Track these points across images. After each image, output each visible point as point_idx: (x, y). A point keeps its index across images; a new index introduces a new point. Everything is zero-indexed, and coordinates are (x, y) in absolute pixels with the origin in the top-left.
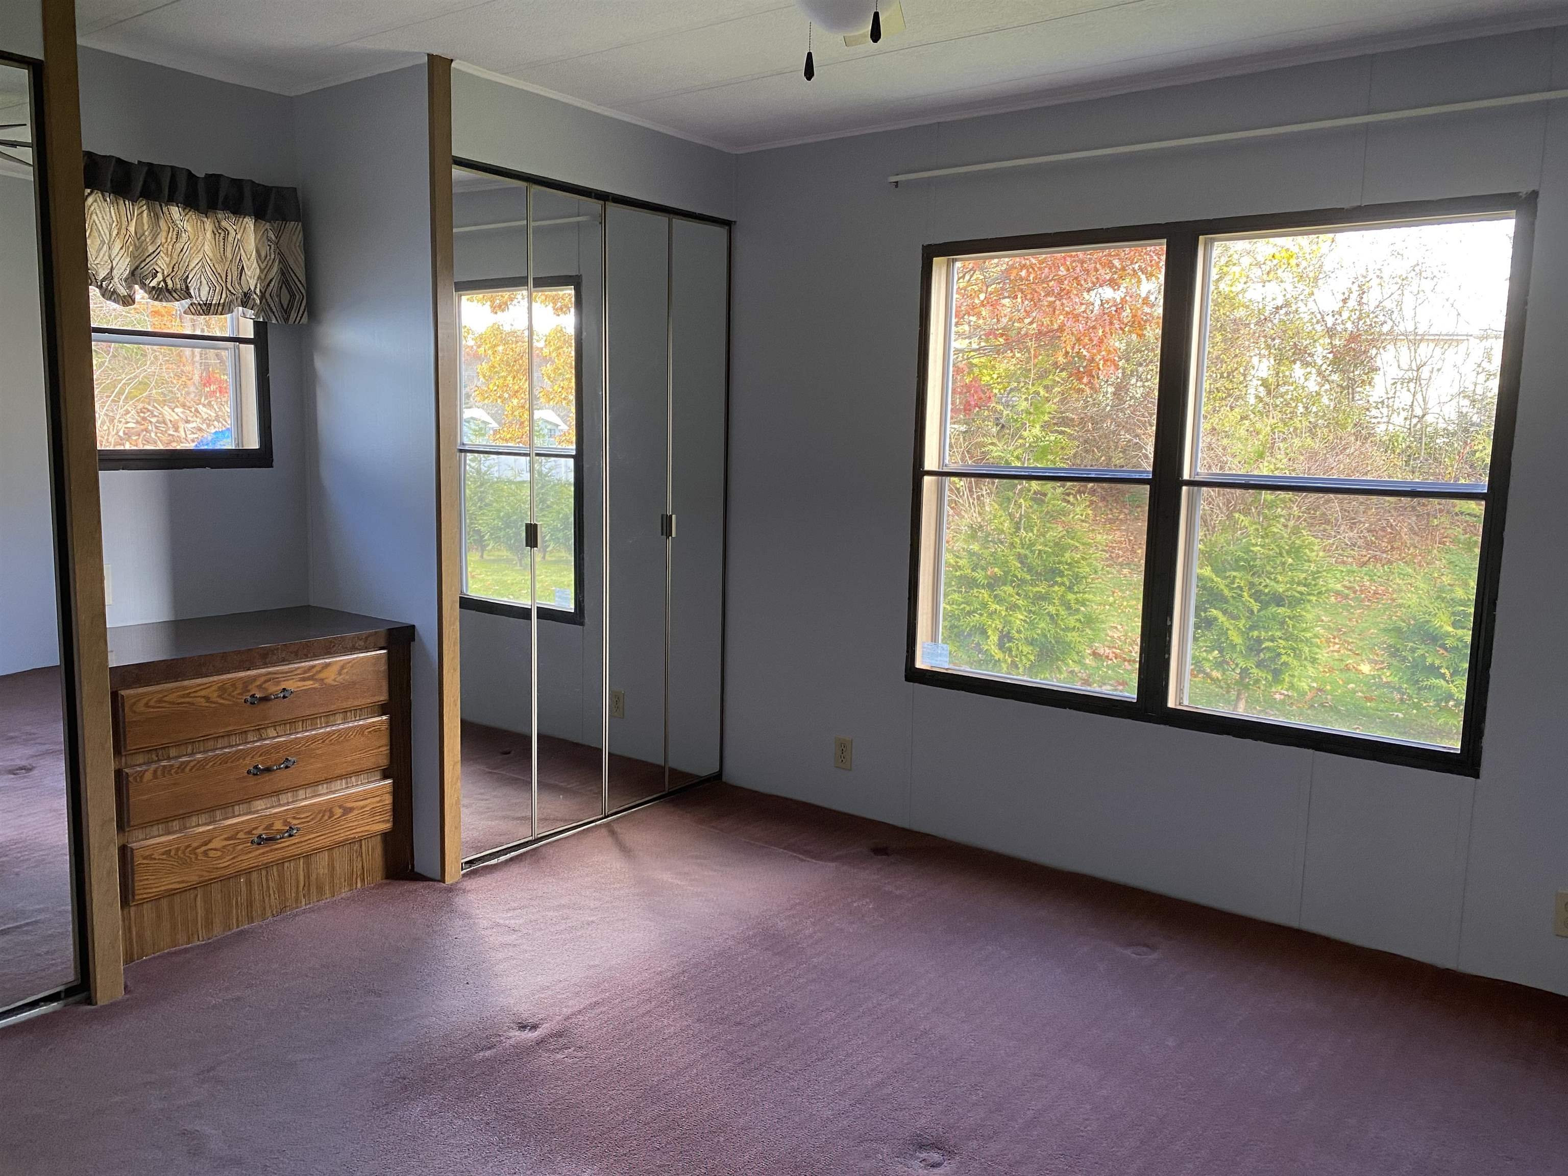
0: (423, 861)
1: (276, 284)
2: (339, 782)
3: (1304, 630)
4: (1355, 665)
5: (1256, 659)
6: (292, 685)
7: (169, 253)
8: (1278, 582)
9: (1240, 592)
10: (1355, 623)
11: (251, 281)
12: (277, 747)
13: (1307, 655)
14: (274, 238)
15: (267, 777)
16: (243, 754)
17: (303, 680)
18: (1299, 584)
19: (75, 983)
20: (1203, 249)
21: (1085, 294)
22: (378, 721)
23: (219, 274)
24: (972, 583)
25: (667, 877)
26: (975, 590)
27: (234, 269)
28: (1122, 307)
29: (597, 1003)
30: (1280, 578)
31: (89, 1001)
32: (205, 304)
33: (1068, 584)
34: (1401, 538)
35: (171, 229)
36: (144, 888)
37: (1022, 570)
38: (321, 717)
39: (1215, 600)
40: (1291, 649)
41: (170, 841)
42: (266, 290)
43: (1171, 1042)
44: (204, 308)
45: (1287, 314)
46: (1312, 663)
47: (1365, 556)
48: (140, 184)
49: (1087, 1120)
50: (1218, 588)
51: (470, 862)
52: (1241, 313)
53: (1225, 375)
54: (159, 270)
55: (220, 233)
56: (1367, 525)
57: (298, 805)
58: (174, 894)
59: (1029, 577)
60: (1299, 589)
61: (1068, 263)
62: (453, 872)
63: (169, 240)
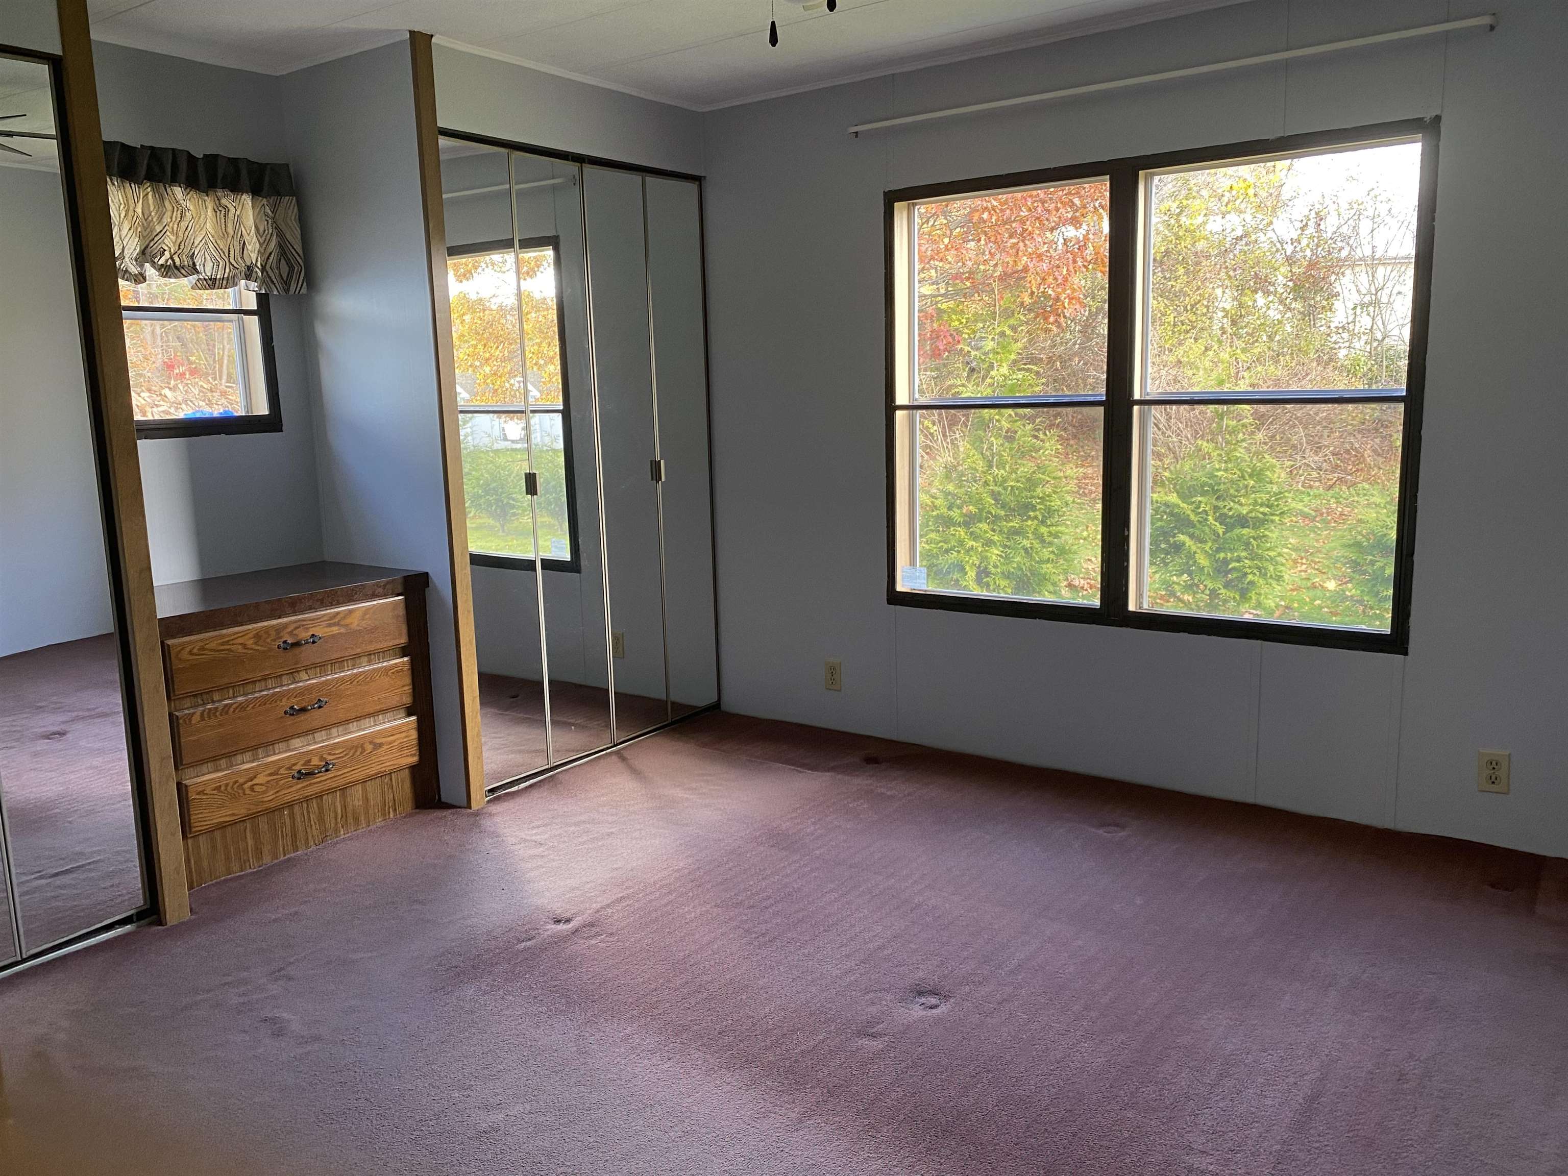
0: (449, 790)
1: (275, 258)
2: (367, 720)
3: (1268, 550)
4: (1321, 583)
5: (1224, 580)
6: (319, 631)
7: (175, 232)
8: (1241, 505)
9: (1205, 516)
10: (1321, 544)
11: (252, 255)
12: (310, 689)
13: (1273, 573)
14: (270, 213)
15: (303, 717)
16: (282, 695)
17: (330, 625)
18: (1262, 505)
19: (145, 907)
20: (1143, 183)
21: (1048, 234)
22: (400, 662)
23: (221, 250)
24: (948, 522)
25: (679, 793)
26: (952, 529)
27: (236, 244)
28: (1085, 245)
29: (623, 898)
30: (1243, 500)
31: (160, 922)
32: (210, 279)
33: (1040, 518)
34: (1365, 459)
35: (176, 209)
36: (199, 821)
37: (996, 507)
38: (347, 660)
39: (1182, 525)
40: (1257, 568)
41: (219, 777)
42: (266, 263)
43: (1139, 901)
44: (210, 283)
45: (1247, 244)
46: (1278, 580)
47: (1332, 479)
48: (145, 167)
49: (1065, 965)
50: (1184, 513)
51: (492, 791)
52: (1201, 245)
53: (1189, 307)
54: (166, 248)
55: (221, 211)
56: (1331, 449)
57: (332, 742)
58: (225, 826)
59: (1003, 513)
60: (1262, 510)
61: (1029, 203)
62: (478, 798)
63: (174, 219)
